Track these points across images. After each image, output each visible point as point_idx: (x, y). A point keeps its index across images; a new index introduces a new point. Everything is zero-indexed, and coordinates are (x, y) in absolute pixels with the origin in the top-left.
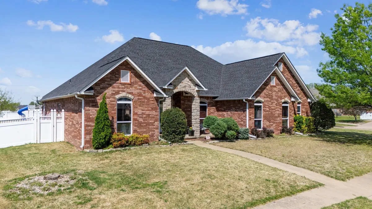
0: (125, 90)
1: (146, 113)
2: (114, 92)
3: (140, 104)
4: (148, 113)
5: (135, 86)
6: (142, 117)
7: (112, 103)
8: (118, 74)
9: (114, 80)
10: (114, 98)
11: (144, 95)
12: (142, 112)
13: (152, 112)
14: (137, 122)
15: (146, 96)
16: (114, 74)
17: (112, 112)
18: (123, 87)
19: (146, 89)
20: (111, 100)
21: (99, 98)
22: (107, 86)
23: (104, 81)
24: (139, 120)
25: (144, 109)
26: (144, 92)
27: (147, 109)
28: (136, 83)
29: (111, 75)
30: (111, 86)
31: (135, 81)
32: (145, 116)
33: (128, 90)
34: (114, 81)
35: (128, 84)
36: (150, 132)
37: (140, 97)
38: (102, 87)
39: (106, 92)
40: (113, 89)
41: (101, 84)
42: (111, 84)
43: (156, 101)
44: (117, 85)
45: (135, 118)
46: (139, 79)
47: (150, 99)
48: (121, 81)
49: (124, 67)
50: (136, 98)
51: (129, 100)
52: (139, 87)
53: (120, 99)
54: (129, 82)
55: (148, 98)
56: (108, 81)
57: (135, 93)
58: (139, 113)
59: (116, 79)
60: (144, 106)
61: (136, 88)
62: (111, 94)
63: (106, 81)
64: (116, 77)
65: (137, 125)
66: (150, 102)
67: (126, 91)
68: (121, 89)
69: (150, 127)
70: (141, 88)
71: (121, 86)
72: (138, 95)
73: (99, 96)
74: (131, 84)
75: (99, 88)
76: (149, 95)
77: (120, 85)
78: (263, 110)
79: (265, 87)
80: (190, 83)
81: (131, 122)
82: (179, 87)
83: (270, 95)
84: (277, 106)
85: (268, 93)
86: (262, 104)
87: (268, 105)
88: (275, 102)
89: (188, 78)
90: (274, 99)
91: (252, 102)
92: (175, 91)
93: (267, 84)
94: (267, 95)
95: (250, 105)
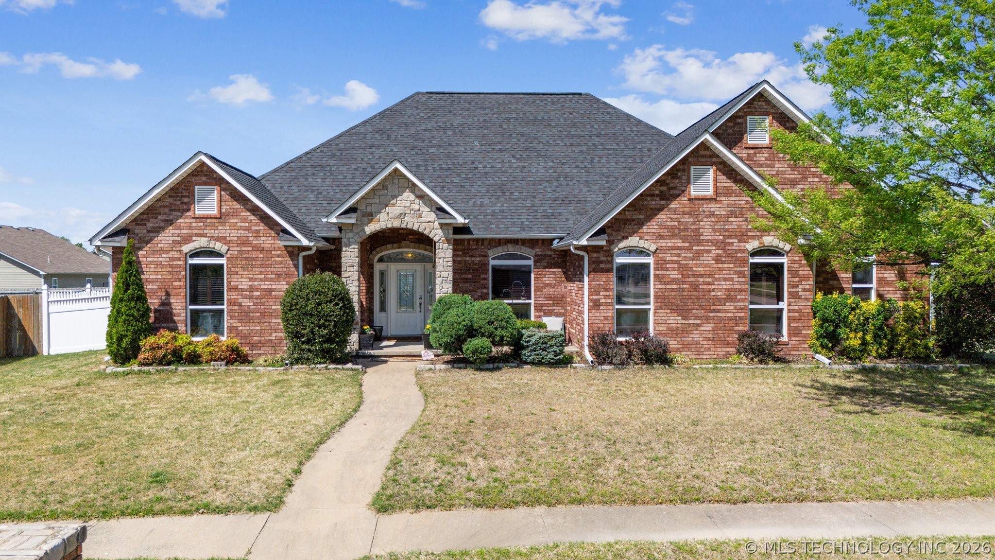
0: (205, 232)
1: (262, 287)
2: (179, 239)
3: (246, 263)
4: (266, 287)
5: (231, 221)
6: (251, 297)
7: (175, 263)
8: (188, 197)
9: (179, 211)
10: (180, 251)
11: (254, 242)
12: (251, 283)
13: (277, 283)
14: (236, 308)
15: (262, 246)
16: (177, 196)
17: (174, 283)
18: (202, 224)
19: (262, 228)
20: (171, 256)
21: (145, 252)
22: (163, 224)
23: (156, 214)
24: (243, 304)
25: (255, 276)
26: (254, 235)
27: (263, 276)
28: (235, 213)
29: (168, 201)
30: (171, 225)
31: (231, 211)
32: (259, 293)
33: (213, 231)
34: (179, 214)
35: (214, 218)
36: (274, 334)
37: (243, 249)
38: (151, 227)
39: (159, 238)
40: (176, 231)
41: (149, 221)
42: (172, 220)
43: (290, 256)
44: (186, 221)
45: (232, 297)
46: (242, 205)
47: (273, 253)
48: (197, 212)
49: (204, 179)
50: (235, 250)
51: (219, 255)
52: (243, 224)
53: (196, 254)
54: (215, 212)
55: (268, 249)
56: (165, 214)
57: (233, 238)
58: (242, 287)
59: (185, 207)
60: (257, 269)
61: (233, 225)
62: (171, 242)
63: (160, 214)
64: (183, 203)
65: (236, 314)
66: (273, 259)
67: (208, 235)
68: (196, 231)
69: (274, 321)
70: (247, 224)
71: (196, 224)
72: (239, 242)
73: (145, 249)
74: (221, 218)
75: (145, 231)
76: (269, 242)
77: (194, 221)
78: (656, 276)
79: (663, 202)
80: (418, 204)
81: (225, 307)
82: (382, 216)
83: (686, 230)
84: (723, 262)
85: (676, 223)
86: (650, 260)
87: (675, 262)
88: (709, 252)
89: (412, 192)
90: (708, 241)
91: (602, 254)
92: (370, 229)
93: (672, 192)
94: (671, 229)
95: (594, 262)
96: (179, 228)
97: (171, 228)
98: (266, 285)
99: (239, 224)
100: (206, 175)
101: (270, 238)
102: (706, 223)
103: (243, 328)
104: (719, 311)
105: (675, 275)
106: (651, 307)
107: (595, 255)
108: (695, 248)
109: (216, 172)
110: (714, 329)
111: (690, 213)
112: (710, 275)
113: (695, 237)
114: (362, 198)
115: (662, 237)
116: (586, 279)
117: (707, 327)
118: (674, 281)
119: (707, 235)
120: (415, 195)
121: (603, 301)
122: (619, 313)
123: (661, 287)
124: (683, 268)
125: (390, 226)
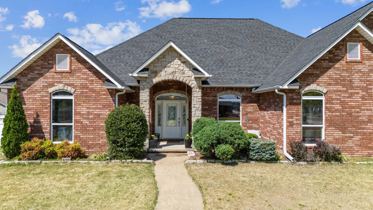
0: (62, 80)
1: (94, 113)
2: (47, 84)
3: (85, 99)
4: (96, 113)
5: (77, 74)
6: (88, 119)
7: (44, 98)
8: (52, 60)
9: (46, 68)
10: (47, 91)
11: (90, 87)
12: (88, 110)
13: (103, 110)
14: (79, 124)
15: (95, 89)
16: (46, 60)
17: (43, 110)
18: (60, 76)
19: (95, 79)
20: (42, 94)
21: (26, 92)
22: (37, 76)
23: (33, 70)
24: (83, 122)
25: (90, 106)
26: (90, 82)
27: (95, 107)
28: (79, 70)
29: (40, 62)
30: (42, 76)
31: (77, 68)
32: (92, 116)
33: (66, 80)
34: (47, 70)
35: (67, 73)
36: (101, 140)
37: (84, 90)
38: (30, 78)
39: (35, 84)
40: (45, 80)
41: (29, 74)
42: (42, 74)
43: (111, 95)
44: (51, 74)
45: (77, 118)
46: (83, 65)
47: (101, 93)
48: (57, 69)
49: (62, 50)
50: (79, 91)
51: (71, 94)
52: (84, 76)
53: (56, 94)
54: (68, 69)
55: (98, 91)
56: (38, 70)
57: (78, 84)
58: (83, 113)
59: (50, 66)
60: (91, 102)
61: (78, 77)
62: (42, 86)
63: (35, 70)
64: (49, 64)
65: (79, 128)
66: (101, 97)
67: (64, 82)
68: (57, 80)
69: (101, 132)
70: (86, 76)
71: (57, 76)
72: (82, 86)
73: (27, 90)
74: (71, 72)
75: (27, 80)
76: (99, 87)
77: (55, 74)
78: (326, 108)
79: (331, 64)
80: (182, 67)
81: (73, 124)
82: (163, 73)
83: (344, 80)
84: (366, 100)
85: (339, 76)
86: (323, 98)
87: (338, 99)
88: (358, 93)
89: (180, 60)
90: (357, 87)
91: (294, 94)
92: (156, 80)
93: (336, 58)
94: (336, 80)
95: (290, 99)
96: (47, 78)
97: (42, 78)
98: (97, 112)
99: (81, 76)
100: (62, 48)
101: (99, 85)
102: (356, 76)
103: (83, 136)
104: (363, 128)
105: (338, 107)
106: (323, 126)
107: (290, 95)
108: (349, 91)
109: (68, 46)
110: (361, 139)
111: (347, 70)
112: (359, 107)
113: (349, 85)
114: (152, 63)
115: (330, 84)
116: (285, 109)
117: (357, 138)
118: (337, 110)
119: (356, 83)
120: (181, 61)
121: (295, 122)
122: (304, 129)
123: (330, 114)
124: (343, 103)
125: (167, 78)
